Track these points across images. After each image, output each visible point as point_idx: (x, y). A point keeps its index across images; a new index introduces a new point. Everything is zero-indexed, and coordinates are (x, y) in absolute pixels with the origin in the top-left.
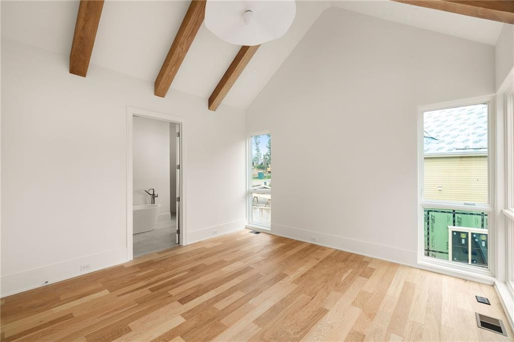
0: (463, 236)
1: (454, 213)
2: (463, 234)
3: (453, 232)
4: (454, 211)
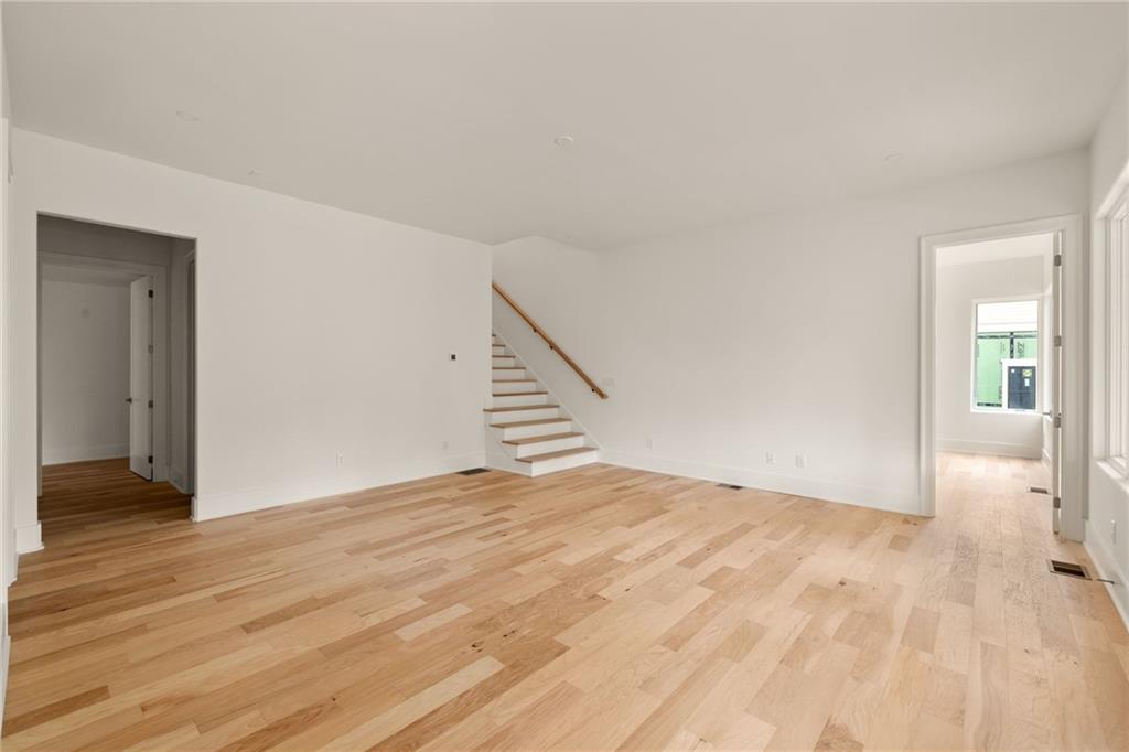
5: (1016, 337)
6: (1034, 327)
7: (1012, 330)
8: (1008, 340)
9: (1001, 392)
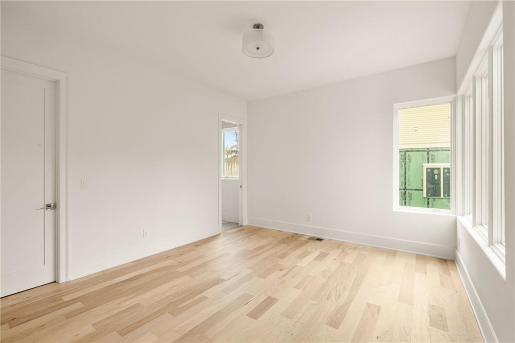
0: (436, 172)
1: (428, 151)
2: (436, 170)
3: (427, 169)
4: (428, 149)
5: (430, 151)
6: (448, 145)
7: (428, 147)
8: (426, 153)
9: (423, 182)
